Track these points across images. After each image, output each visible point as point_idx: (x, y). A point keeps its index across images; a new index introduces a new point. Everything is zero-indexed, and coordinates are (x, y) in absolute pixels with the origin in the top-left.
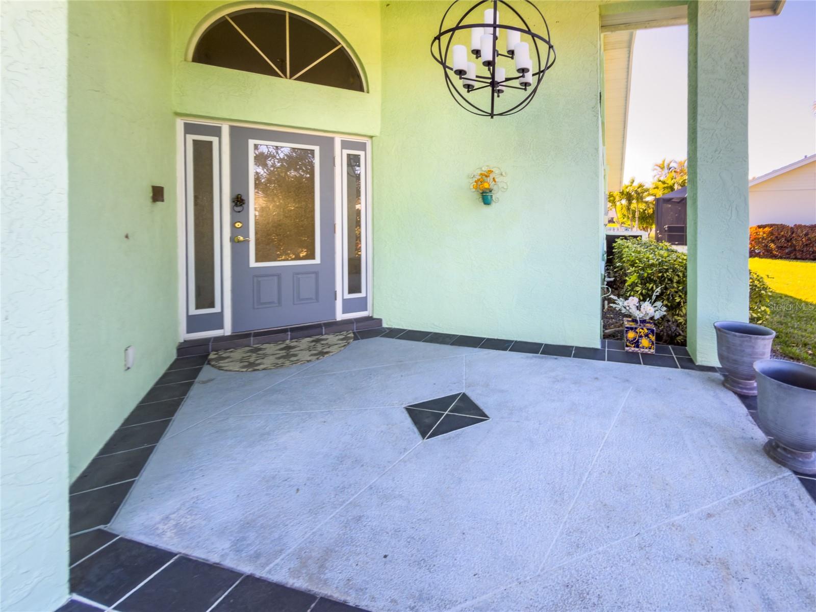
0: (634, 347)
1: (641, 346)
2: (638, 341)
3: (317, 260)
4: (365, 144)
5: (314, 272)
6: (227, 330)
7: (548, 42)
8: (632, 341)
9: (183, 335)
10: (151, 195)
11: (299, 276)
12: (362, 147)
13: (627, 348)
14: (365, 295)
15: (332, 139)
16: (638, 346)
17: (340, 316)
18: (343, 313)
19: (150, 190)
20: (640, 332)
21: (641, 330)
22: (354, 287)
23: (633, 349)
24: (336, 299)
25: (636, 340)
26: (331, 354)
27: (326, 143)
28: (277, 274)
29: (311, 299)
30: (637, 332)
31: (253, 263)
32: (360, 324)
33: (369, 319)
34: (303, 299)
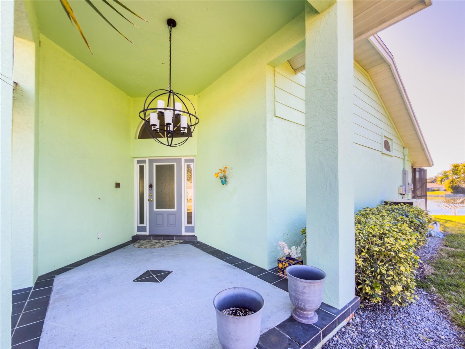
0: (282, 273)
1: (285, 273)
2: (283, 270)
3: (175, 209)
4: (194, 159)
5: (173, 214)
6: (147, 233)
7: (195, 116)
8: (281, 269)
9: (136, 233)
10: (115, 185)
11: (170, 215)
12: (192, 161)
13: (278, 273)
14: (193, 226)
15: (181, 159)
16: (283, 274)
17: (184, 233)
18: (185, 232)
19: (115, 184)
20: (285, 265)
21: (285, 264)
22: (189, 222)
23: (281, 274)
24: (182, 226)
25: (283, 269)
26: (164, 247)
27: (179, 161)
28: (162, 214)
29: (173, 225)
30: (283, 264)
31: (155, 209)
32: (189, 238)
33: (194, 236)
34: (170, 225)
